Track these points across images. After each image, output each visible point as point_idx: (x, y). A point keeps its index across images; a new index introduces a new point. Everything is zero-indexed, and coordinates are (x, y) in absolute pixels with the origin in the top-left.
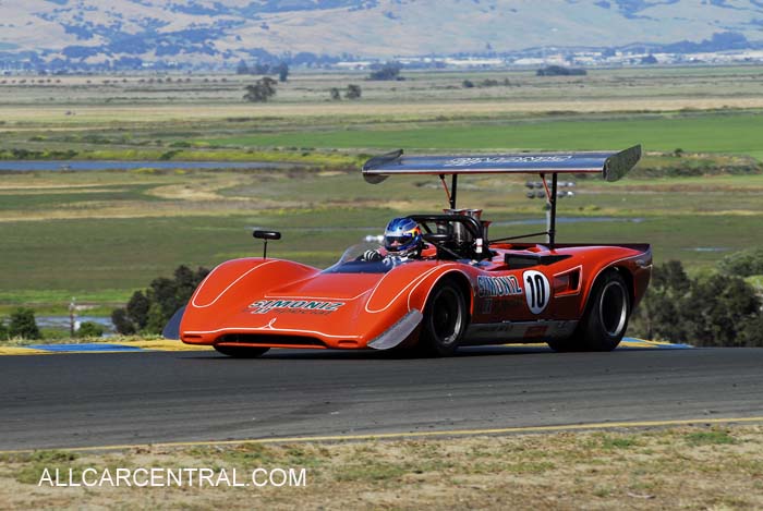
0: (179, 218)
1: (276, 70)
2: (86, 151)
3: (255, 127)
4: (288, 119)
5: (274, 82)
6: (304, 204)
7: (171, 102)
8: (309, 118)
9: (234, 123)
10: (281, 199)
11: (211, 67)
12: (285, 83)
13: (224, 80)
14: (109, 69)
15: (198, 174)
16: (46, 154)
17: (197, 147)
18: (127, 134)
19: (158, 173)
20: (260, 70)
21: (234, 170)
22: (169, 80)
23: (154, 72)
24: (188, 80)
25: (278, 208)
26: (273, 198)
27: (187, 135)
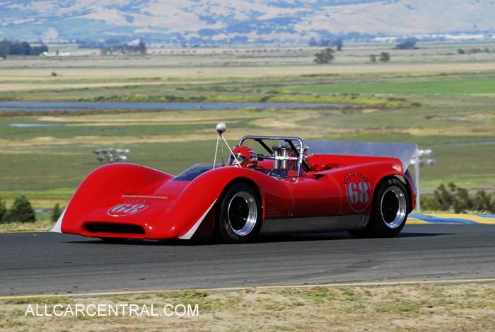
1: (334, 44)
2: (212, 96)
3: (321, 81)
4: (342, 75)
5: (333, 51)
7: (267, 64)
8: (356, 74)
9: (306, 78)
10: (338, 127)
11: (292, 41)
12: (339, 52)
13: (301, 50)
14: (227, 43)
15: (284, 111)
16: (186, 98)
17: (283, 94)
18: (237, 85)
19: (258, 110)
20: (324, 43)
21: (307, 109)
22: (265, 51)
23: (256, 45)
24: (278, 51)
25: (336, 133)
26: (333, 127)
27: (277, 86)
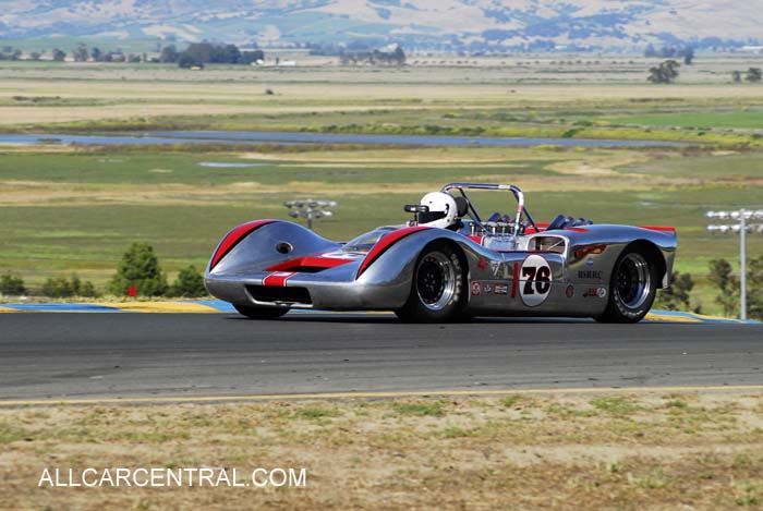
0: (575, 193)
1: (681, 54)
2: (493, 128)
3: (656, 109)
4: (688, 101)
5: (677, 65)
6: (695, 181)
7: (579, 83)
8: (709, 99)
9: (636, 104)
10: (673, 176)
11: (620, 50)
12: (688, 66)
13: (631, 63)
14: (524, 51)
15: (596, 151)
16: (456, 130)
17: (598, 126)
18: (533, 112)
19: (558, 150)
20: (668, 53)
21: (631, 148)
22: (579, 62)
23: (566, 54)
24: (597, 63)
25: (668, 185)
26: (666, 176)
27: (592, 114)
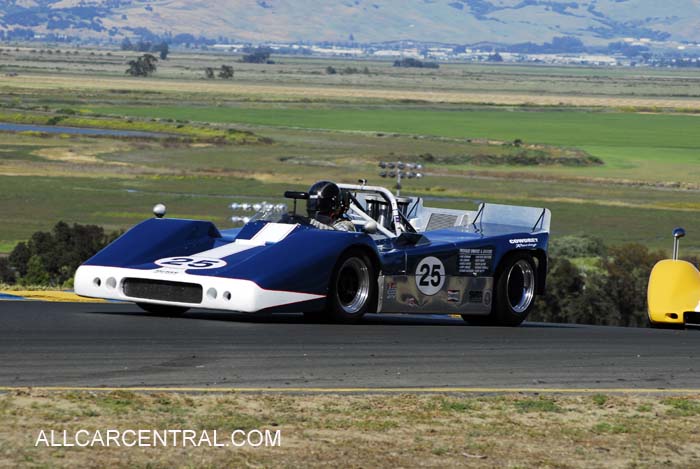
0: (62, 178)
1: (156, 49)
3: (136, 100)
4: (166, 94)
5: (155, 59)
6: (178, 171)
7: (59, 72)
8: (185, 93)
9: (116, 95)
10: (156, 166)
11: (97, 42)
12: (165, 61)
13: (109, 55)
14: (4, 38)
15: (82, 139)
17: (81, 115)
18: (17, 98)
19: (43, 136)
20: (143, 47)
21: (114, 137)
22: (58, 52)
23: (45, 43)
24: (76, 53)
25: (153, 174)
26: (148, 164)
27: (73, 103)
